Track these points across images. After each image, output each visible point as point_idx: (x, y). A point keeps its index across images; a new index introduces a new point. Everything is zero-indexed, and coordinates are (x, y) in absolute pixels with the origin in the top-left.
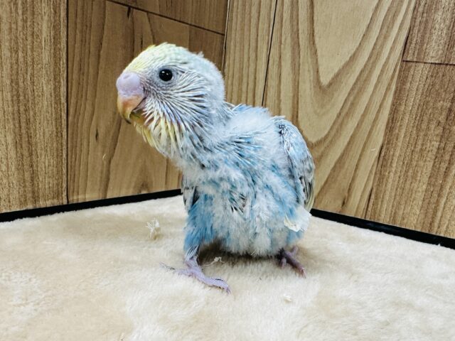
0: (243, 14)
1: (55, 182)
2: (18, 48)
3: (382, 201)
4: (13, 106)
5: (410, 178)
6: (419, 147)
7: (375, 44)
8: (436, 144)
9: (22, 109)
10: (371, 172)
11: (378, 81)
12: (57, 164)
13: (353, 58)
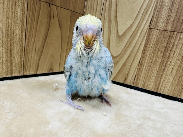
0: (91, 8)
1: (19, 67)
2: (9, 18)
3: (140, 79)
4: (6, 39)
5: (150, 71)
6: (154, 60)
7: (139, 22)
8: (160, 59)
9: (9, 40)
10: (136, 68)
11: (140, 35)
12: (20, 60)
13: (131, 26)
